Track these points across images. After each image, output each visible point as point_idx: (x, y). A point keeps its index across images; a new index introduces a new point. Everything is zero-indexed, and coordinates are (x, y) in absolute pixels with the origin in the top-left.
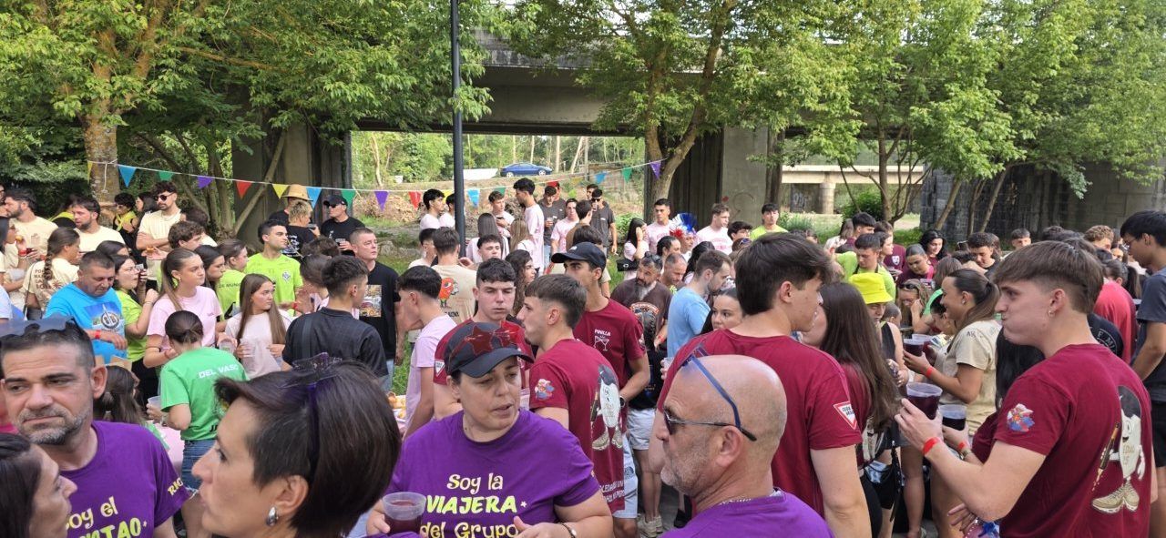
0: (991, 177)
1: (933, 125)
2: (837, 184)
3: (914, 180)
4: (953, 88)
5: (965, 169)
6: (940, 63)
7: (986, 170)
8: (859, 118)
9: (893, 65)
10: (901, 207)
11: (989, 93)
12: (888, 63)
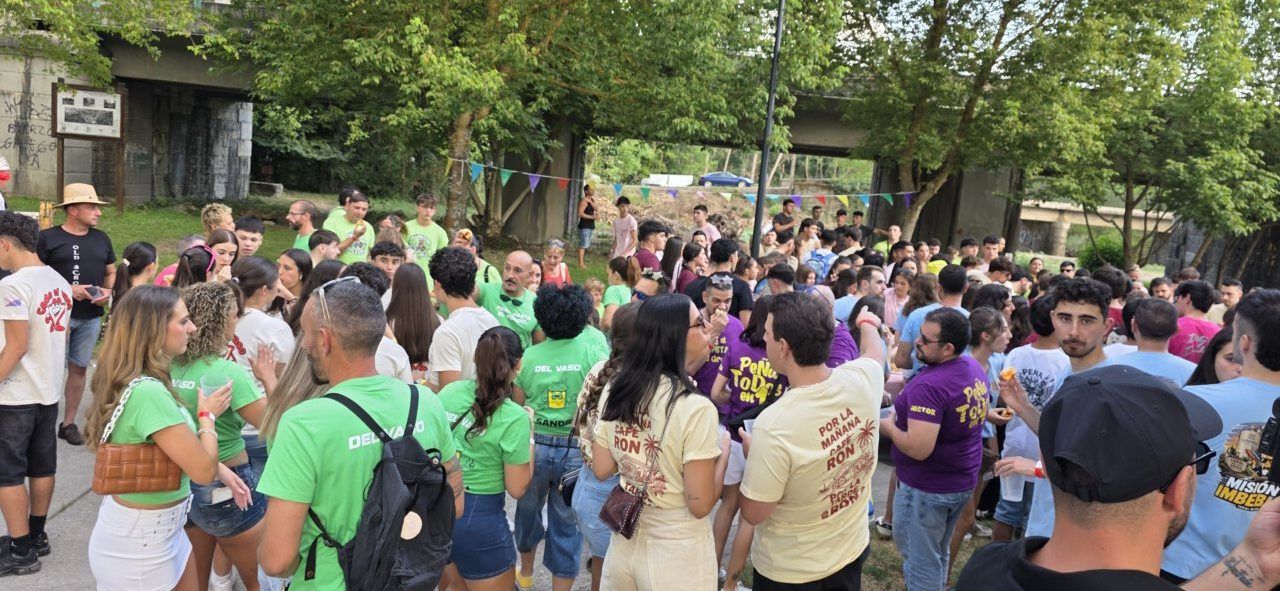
0: (1246, 234)
1: (1187, 180)
2: (1072, 225)
3: (1162, 228)
4: (1214, 145)
5: (1217, 225)
6: (1201, 120)
7: (1241, 228)
8: (1112, 167)
9: (1152, 118)
10: (1144, 256)
11: (1252, 153)
12: (1146, 116)
